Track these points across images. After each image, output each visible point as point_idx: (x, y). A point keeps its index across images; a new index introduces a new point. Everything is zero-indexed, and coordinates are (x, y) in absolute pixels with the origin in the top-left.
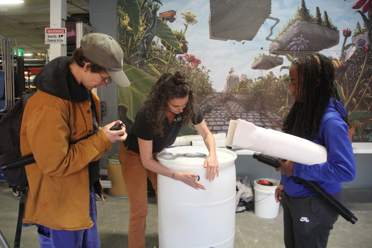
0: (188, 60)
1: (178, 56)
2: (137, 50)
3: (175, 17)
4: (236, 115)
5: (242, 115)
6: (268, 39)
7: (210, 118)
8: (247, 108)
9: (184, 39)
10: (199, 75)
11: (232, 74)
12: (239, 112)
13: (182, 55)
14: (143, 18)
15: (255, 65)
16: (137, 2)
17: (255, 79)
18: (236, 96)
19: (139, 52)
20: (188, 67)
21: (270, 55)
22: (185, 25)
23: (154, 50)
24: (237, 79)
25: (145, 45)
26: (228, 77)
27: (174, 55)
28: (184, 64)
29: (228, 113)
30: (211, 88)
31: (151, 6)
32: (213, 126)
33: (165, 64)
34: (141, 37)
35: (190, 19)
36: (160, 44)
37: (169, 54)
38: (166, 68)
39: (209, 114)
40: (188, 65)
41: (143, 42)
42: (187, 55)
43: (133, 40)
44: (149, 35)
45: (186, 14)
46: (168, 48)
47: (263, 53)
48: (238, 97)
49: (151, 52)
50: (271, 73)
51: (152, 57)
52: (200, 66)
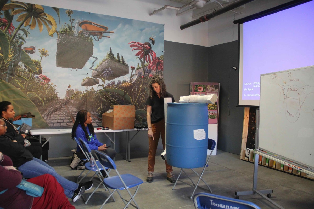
0: (42, 79)
1: (35, 76)
2: (6, 70)
3: (34, 51)
4: (72, 113)
5: (76, 113)
6: (91, 69)
7: (56, 115)
8: (78, 108)
9: (40, 65)
10: (49, 88)
11: (69, 88)
12: (74, 111)
13: (39, 75)
14: (12, 49)
15: (83, 83)
16: (8, 38)
17: (83, 92)
18: (72, 101)
19: (8, 71)
20: (42, 83)
21: (92, 78)
22: (41, 56)
23: (19, 71)
24: (73, 91)
25: (13, 67)
26: (67, 90)
27: (33, 75)
28: (39, 81)
29: (67, 112)
30: (57, 96)
31: (17, 42)
32: (58, 120)
33: (27, 80)
34: (10, 61)
35: (44, 53)
36: (23, 67)
37: (30, 74)
38: (28, 83)
39: (56, 112)
40: (42, 81)
41: (11, 65)
42: (42, 76)
43: (3, 63)
44: (16, 61)
45: (42, 50)
46: (29, 71)
47: (88, 77)
48: (73, 102)
49: (17, 72)
50: (93, 88)
51: (18, 75)
52: (50, 83)
